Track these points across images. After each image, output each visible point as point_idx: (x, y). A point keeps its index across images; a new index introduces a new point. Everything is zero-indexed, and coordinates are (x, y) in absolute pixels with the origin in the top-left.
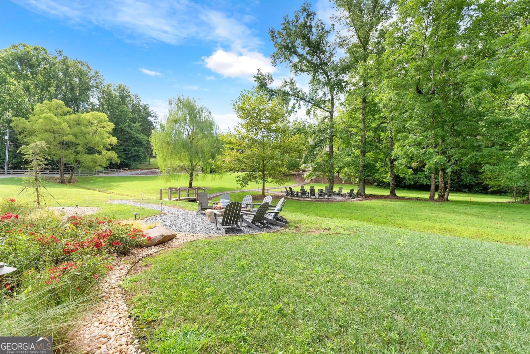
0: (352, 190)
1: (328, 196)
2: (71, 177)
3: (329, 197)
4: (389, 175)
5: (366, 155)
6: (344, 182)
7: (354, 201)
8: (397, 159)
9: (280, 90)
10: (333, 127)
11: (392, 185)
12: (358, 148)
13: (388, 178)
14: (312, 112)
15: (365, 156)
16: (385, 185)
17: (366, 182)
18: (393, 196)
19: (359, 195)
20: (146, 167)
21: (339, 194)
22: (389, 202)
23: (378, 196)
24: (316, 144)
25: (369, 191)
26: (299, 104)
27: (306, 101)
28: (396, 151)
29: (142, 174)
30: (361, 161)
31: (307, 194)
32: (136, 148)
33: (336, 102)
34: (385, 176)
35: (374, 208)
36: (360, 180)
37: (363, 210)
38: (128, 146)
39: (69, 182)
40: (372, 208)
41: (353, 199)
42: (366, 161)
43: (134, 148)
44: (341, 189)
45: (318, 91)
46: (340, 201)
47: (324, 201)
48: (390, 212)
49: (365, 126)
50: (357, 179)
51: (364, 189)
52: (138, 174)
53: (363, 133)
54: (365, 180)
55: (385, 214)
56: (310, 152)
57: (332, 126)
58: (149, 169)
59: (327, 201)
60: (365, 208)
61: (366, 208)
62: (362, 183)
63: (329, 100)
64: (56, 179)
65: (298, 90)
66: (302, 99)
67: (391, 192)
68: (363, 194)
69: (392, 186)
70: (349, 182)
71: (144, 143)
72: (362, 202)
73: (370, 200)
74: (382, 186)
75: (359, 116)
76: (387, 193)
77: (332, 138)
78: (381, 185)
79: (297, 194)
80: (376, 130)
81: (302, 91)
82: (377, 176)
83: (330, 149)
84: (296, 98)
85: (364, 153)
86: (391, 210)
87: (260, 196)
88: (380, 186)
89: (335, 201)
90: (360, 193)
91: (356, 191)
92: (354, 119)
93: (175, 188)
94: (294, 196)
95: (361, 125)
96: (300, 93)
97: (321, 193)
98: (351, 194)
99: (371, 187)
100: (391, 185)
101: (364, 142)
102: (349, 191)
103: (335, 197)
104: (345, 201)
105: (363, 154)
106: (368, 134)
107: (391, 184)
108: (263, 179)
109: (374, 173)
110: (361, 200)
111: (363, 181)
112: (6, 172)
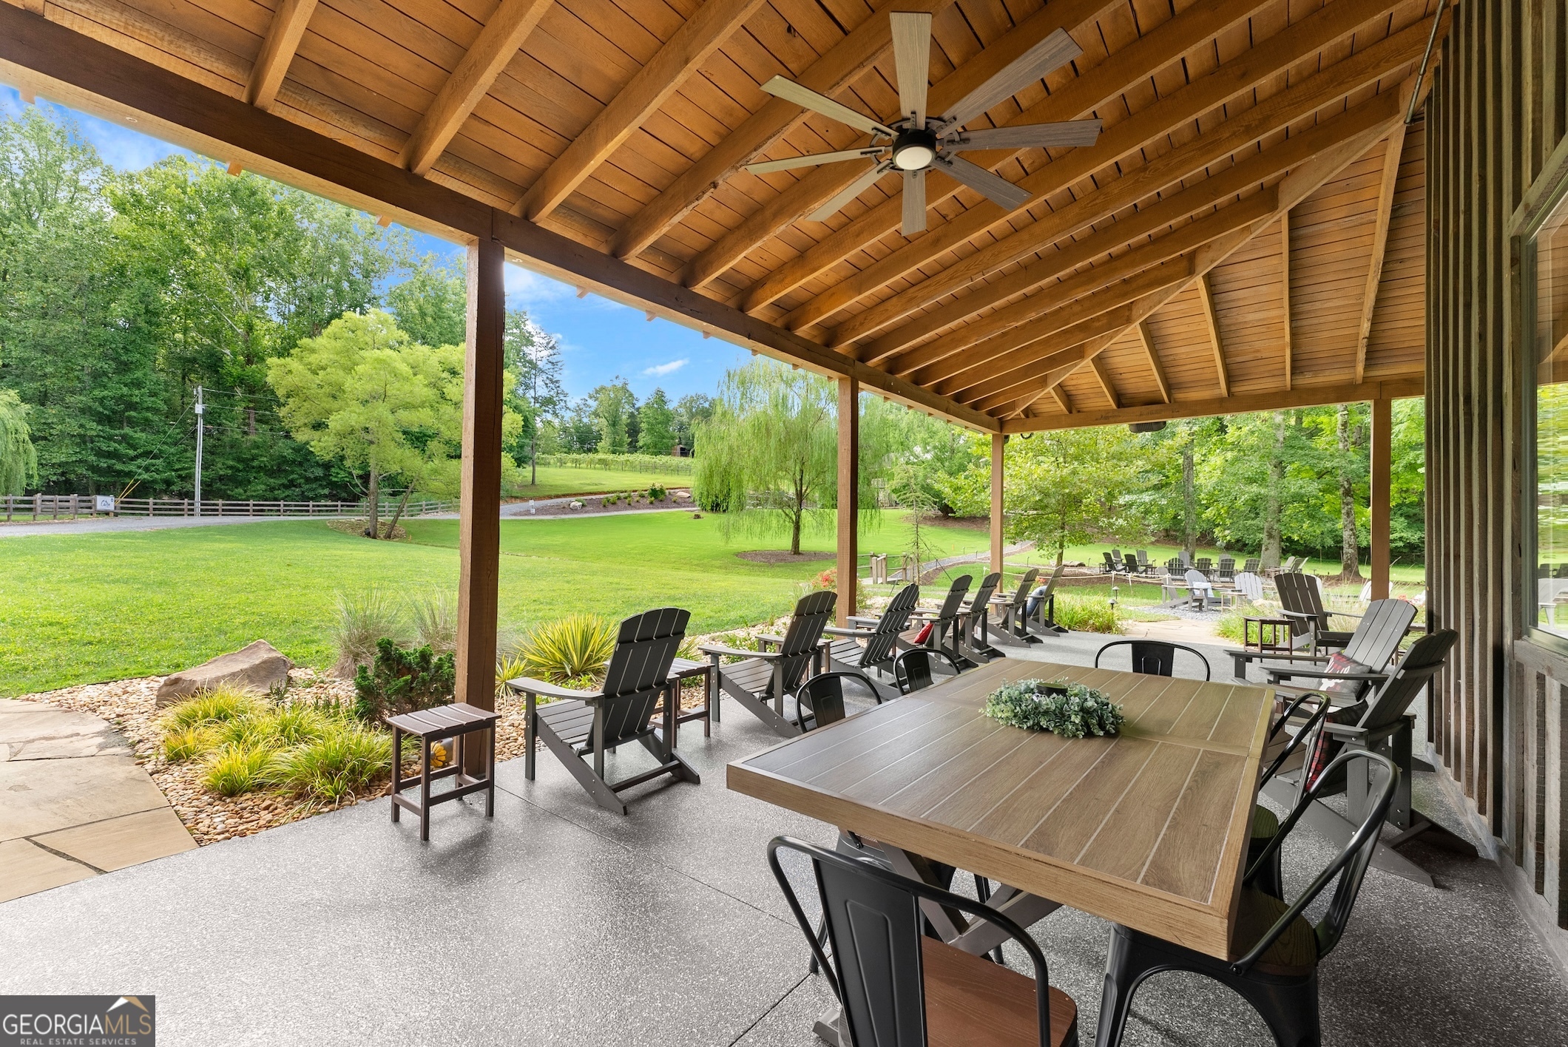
29: (538, 512)
39: (388, 537)
52: (528, 513)
58: (542, 498)
64: (353, 527)
112: (198, 506)
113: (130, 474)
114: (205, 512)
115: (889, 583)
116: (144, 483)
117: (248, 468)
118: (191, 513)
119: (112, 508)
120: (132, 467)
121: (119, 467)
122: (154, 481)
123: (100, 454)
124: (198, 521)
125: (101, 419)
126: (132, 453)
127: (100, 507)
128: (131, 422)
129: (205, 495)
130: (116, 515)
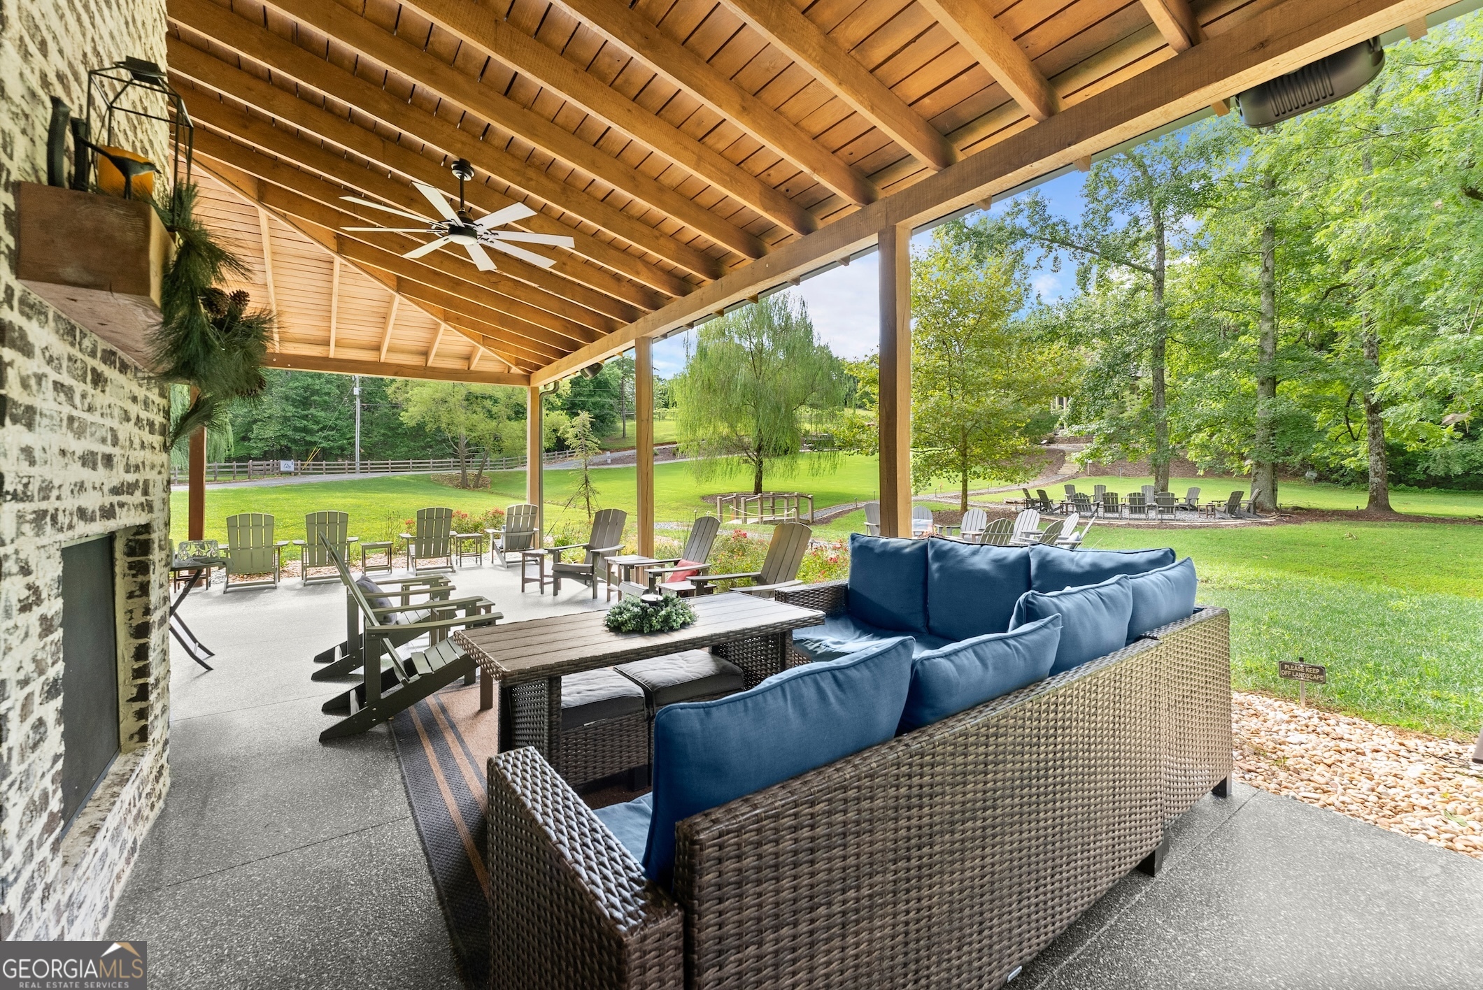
0: (1237, 496)
1: (1161, 512)
2: (480, 474)
3: (1165, 516)
4: (1363, 447)
5: (1279, 387)
6: (1201, 472)
7: (1245, 525)
8: (1393, 401)
9: (1000, 229)
10: (1164, 314)
11: (1373, 479)
12: (1249, 371)
13: (1362, 456)
14: (1093, 275)
15: (1274, 395)
16: (1348, 479)
17: (1280, 472)
18: (1379, 510)
19: (1257, 509)
20: (617, 446)
21: (1190, 507)
22: (1363, 529)
23: (1322, 511)
24: (1109, 366)
25: (1288, 497)
26: (1056, 258)
27: (1077, 248)
28: (1389, 377)
29: (614, 461)
30: (1262, 410)
31: (1094, 508)
32: (598, 399)
33: (1171, 239)
34: (1349, 449)
35: (1315, 545)
36: (1259, 465)
37: (1282, 550)
38: (580, 394)
39: (476, 486)
40: (1308, 545)
41: (1239, 521)
42: (1279, 409)
43: (593, 400)
44: (1194, 492)
45: (1110, 214)
46: (1200, 527)
47: (1149, 527)
48: (1371, 554)
49: (1272, 305)
50: (1248, 462)
51: (1274, 490)
52: (605, 463)
53: (1266, 327)
54: (1274, 465)
55: (1351, 559)
56: (1090, 389)
57: (1161, 314)
58: (625, 449)
59: (1159, 527)
60: (1283, 543)
61: (1288, 543)
62: (1265, 476)
63: (1148, 238)
64: (451, 479)
65: (1054, 220)
66: (1064, 243)
67: (1373, 500)
68: (1269, 505)
69: (1377, 480)
70: (1217, 472)
71: (614, 384)
72: (1270, 528)
73: (1299, 522)
74: (1337, 481)
75: (1252, 272)
76: (1358, 501)
77: (1162, 348)
78: (1330, 476)
79: (1061, 507)
80: (1311, 313)
81: (1064, 223)
82: (1318, 451)
83: (1155, 378)
84: (1047, 243)
85: (1271, 383)
86: (1372, 549)
87: (954, 513)
88: (1327, 479)
89: (1185, 527)
90: (1261, 504)
91: (1247, 498)
92: (1233, 284)
93: (730, 494)
94: (1051, 514)
95: (1261, 302)
96: (1061, 227)
97: (1137, 504)
98: (1233, 508)
99: (1294, 486)
100: (1371, 479)
101: (1269, 350)
102: (1226, 498)
103: (1181, 515)
104: (1216, 526)
105: (1267, 387)
106: (1283, 322)
107: (1372, 474)
108: (964, 468)
109: (1307, 444)
110: (1266, 524)
111: (1269, 469)
112: (358, 466)
113: (315, 443)
114: (364, 470)
115: (766, 523)
116: (323, 449)
117: (396, 435)
118: (352, 470)
119: (292, 469)
120: (315, 439)
121: (308, 438)
122: (331, 448)
123: (296, 429)
124: (358, 476)
125: (294, 403)
126: (316, 427)
127: (282, 469)
128: (317, 404)
129: (363, 457)
130: (296, 474)
